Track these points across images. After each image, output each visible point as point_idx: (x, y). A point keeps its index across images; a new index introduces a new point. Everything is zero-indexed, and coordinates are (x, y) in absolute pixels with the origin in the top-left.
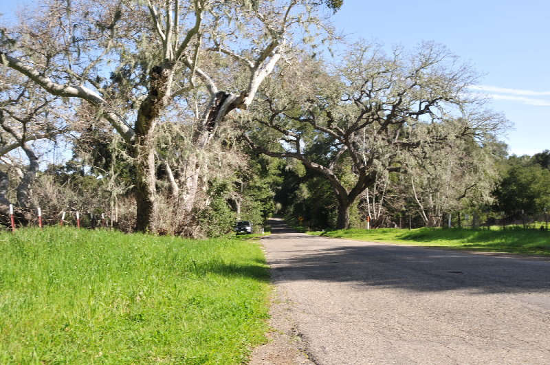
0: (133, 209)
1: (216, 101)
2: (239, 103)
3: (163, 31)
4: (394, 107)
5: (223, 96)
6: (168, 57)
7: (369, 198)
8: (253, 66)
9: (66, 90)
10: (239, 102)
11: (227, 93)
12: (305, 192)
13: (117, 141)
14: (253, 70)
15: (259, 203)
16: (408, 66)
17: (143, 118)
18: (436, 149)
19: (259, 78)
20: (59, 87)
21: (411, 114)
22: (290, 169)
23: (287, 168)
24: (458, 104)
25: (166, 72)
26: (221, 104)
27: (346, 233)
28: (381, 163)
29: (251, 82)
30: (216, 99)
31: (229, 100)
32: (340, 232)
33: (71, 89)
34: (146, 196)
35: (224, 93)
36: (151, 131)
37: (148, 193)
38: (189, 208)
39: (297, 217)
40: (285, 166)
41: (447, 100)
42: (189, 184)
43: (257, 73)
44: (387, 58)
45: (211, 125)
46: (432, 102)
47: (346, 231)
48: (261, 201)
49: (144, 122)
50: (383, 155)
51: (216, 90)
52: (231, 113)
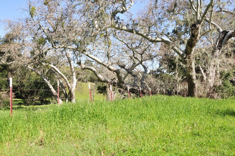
0: (187, 87)
1: (222, 35)
2: (234, 35)
3: (195, 8)
6: (198, 19)
9: (157, 40)
11: (227, 31)
13: (178, 58)
17: (189, 47)
20: (154, 39)
25: (198, 26)
26: (224, 36)
31: (228, 34)
33: (158, 39)
34: (192, 81)
35: (225, 31)
36: (192, 53)
37: (193, 80)
38: (212, 86)
42: (211, 75)
45: (220, 47)
49: (189, 49)
51: (221, 30)
52: (230, 40)
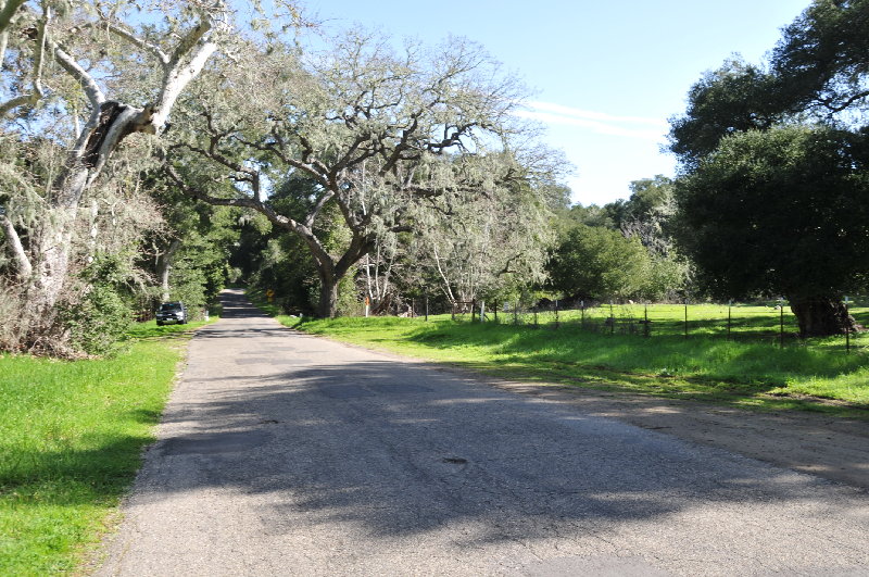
1: (102, 117)
2: (141, 123)
4: (405, 134)
5: (114, 109)
7: (371, 268)
8: (167, 59)
10: (141, 121)
11: (121, 105)
12: (276, 253)
14: (167, 68)
15: (200, 272)
16: (428, 70)
18: (467, 200)
19: (179, 83)
21: (430, 146)
22: (246, 221)
23: (242, 220)
24: (500, 134)
26: (110, 123)
27: (331, 326)
28: (382, 222)
29: (163, 89)
30: (100, 114)
32: (322, 324)
35: (115, 105)
38: (52, 301)
39: (265, 290)
40: (239, 216)
41: (483, 126)
43: (174, 73)
44: (396, 58)
45: (92, 160)
46: (462, 130)
47: (331, 322)
48: (203, 269)
50: (388, 207)
51: (102, 99)
